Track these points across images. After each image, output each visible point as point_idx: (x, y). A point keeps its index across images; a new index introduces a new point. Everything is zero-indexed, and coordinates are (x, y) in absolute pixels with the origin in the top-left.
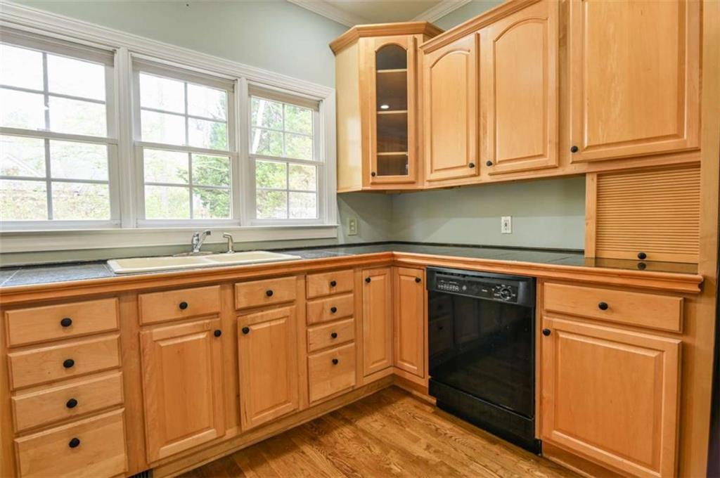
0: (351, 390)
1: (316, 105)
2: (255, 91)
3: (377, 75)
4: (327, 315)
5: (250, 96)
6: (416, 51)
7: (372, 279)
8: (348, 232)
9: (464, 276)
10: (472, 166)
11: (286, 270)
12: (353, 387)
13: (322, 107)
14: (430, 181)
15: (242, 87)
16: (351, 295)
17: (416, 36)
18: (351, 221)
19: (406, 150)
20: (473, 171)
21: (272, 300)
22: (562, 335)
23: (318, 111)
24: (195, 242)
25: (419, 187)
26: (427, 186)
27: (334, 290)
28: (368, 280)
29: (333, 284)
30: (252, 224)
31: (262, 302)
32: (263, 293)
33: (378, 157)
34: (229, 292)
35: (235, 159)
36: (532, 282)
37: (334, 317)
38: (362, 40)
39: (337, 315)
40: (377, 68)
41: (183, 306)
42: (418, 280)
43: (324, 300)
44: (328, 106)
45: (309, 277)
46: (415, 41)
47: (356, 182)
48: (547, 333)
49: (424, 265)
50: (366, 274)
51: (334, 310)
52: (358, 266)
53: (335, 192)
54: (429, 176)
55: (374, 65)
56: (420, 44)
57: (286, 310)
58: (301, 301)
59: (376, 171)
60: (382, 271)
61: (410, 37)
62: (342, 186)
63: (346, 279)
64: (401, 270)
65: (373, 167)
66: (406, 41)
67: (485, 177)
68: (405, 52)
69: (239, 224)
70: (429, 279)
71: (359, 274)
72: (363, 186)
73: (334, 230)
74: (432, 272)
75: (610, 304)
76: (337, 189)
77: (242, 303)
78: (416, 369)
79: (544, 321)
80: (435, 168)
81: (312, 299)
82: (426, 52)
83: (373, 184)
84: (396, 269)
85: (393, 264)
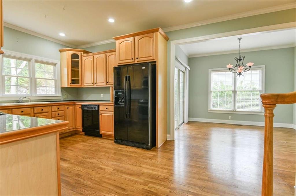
0: (63, 133)
1: (55, 65)
2: (36, 61)
3: (71, 60)
4: (57, 115)
5: (35, 63)
6: (81, 56)
7: (69, 108)
8: (64, 97)
9: (88, 106)
10: (92, 83)
11: (46, 105)
12: (64, 132)
13: (56, 65)
14: (85, 86)
15: (33, 61)
16: (63, 111)
17: (81, 52)
18: (65, 95)
19: (79, 78)
20: (93, 84)
21: (43, 111)
22: (102, 114)
23: (55, 66)
24: (20, 99)
25: (82, 87)
26: (84, 87)
27: (58, 110)
28: (68, 108)
29: (58, 108)
30: (36, 95)
31: (41, 112)
32: (41, 110)
33: (72, 79)
34: (32, 110)
35: (31, 79)
36: (99, 106)
37: (58, 116)
38: (67, 51)
39: (59, 115)
40: (72, 58)
41: (22, 112)
42: (80, 108)
43: (56, 112)
44: (58, 65)
45: (52, 107)
46: (81, 53)
47: (66, 85)
48: (100, 114)
49: (80, 104)
50: (67, 107)
51: (59, 114)
52: (65, 105)
53: (60, 87)
54: (85, 85)
55: (70, 58)
56: (82, 55)
57: (46, 114)
58: (50, 112)
59: (71, 83)
60: (72, 106)
61: (80, 53)
62: (62, 86)
63: (62, 108)
64: (77, 106)
65: (70, 82)
66: (79, 53)
67: (95, 86)
68: (79, 56)
69: (32, 95)
70: (82, 107)
71: (65, 107)
72: (68, 86)
73: (60, 97)
74: (82, 105)
75: (108, 108)
76: (61, 86)
77: (36, 112)
78: (80, 127)
79: (100, 112)
80: (86, 83)
81: (53, 112)
82: (84, 56)
83: (70, 86)
84: (75, 106)
85: (75, 104)
